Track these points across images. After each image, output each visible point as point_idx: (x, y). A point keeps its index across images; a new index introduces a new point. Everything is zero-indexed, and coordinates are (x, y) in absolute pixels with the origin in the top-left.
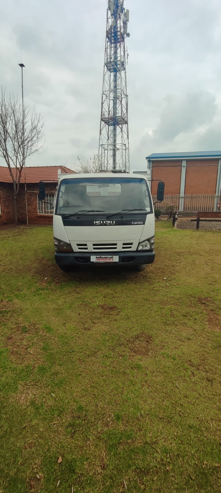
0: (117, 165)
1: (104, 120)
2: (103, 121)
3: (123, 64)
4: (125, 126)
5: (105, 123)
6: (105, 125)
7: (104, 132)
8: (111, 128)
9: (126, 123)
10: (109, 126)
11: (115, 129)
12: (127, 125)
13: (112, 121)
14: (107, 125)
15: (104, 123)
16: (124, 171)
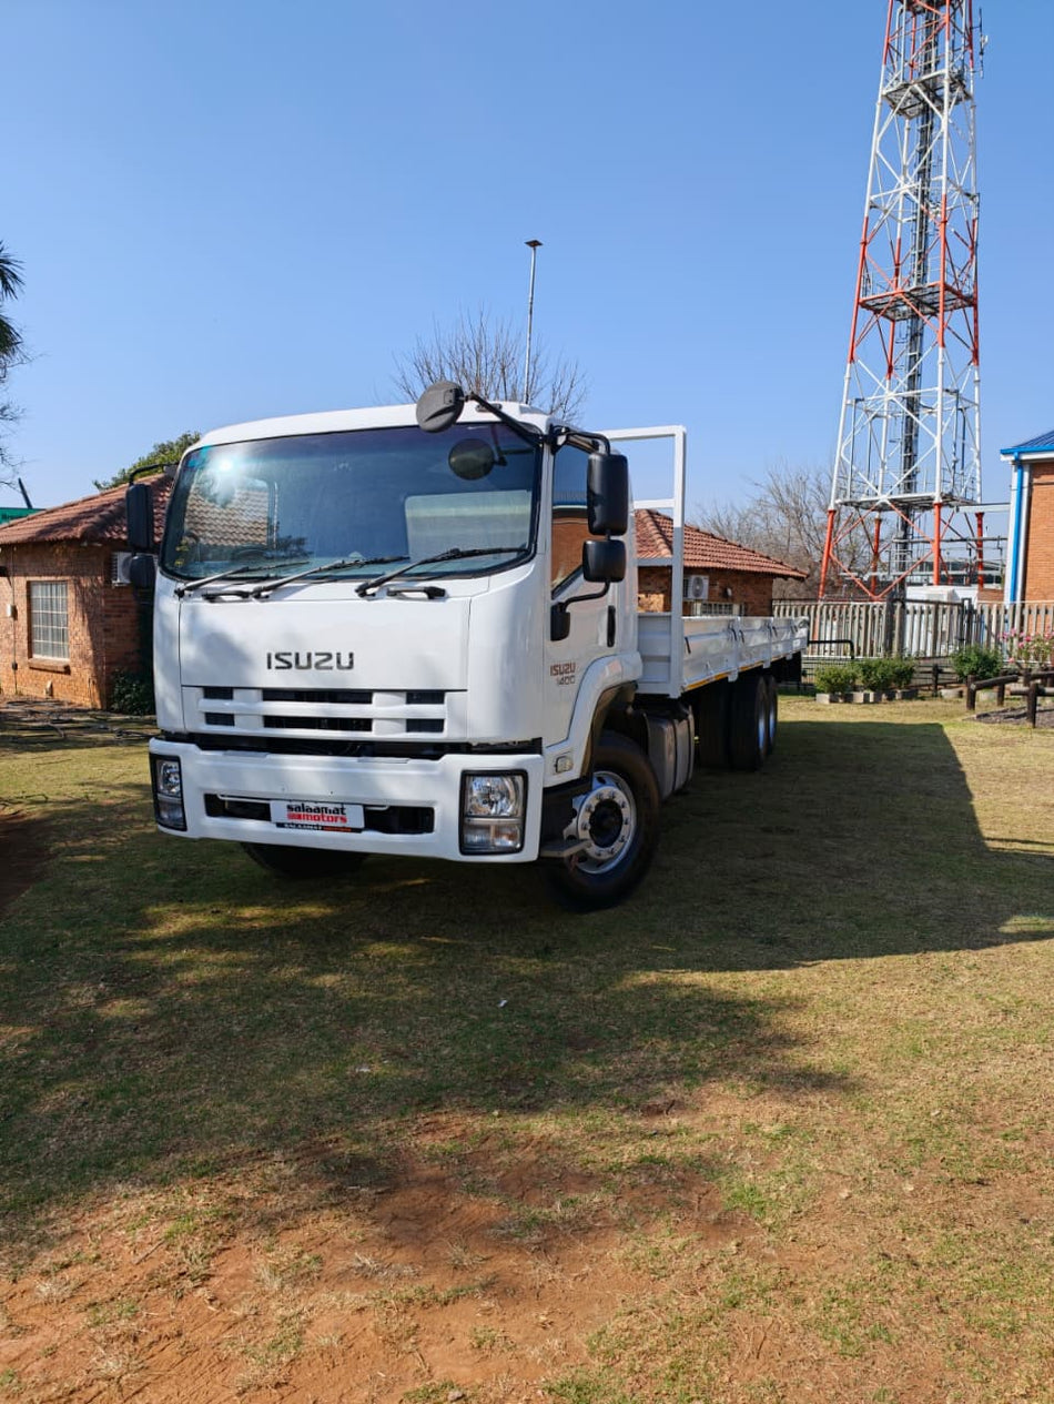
0: (919, 477)
1: (871, 303)
2: (868, 307)
3: (958, 80)
4: (958, 319)
5: (877, 312)
6: (875, 319)
7: (872, 346)
8: (903, 327)
9: (971, 301)
10: (897, 324)
11: (916, 336)
12: (970, 310)
13: (905, 304)
14: (883, 321)
15: (872, 313)
16: (944, 498)
